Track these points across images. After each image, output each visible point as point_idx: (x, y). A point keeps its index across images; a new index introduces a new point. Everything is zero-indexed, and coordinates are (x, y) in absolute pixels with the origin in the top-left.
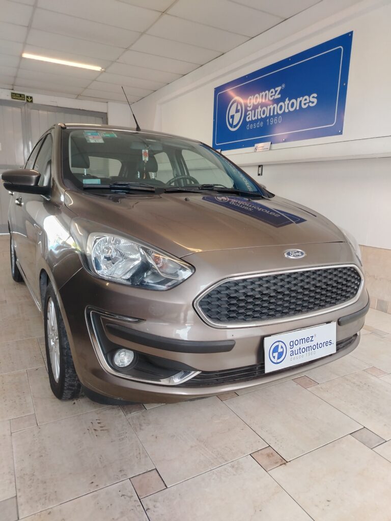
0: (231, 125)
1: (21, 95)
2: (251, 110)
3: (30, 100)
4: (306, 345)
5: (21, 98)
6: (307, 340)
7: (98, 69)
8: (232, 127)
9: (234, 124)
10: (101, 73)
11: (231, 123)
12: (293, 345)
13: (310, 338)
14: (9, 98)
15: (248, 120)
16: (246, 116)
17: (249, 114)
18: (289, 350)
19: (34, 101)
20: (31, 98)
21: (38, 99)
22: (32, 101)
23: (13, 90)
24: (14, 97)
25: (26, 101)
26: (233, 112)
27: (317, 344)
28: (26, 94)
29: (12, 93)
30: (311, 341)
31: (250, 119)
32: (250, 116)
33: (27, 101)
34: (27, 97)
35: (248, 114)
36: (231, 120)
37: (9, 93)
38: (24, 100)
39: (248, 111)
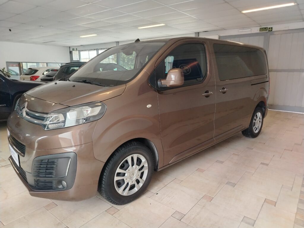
1: (265, 28)
5: (265, 30)
7: (292, 4)
10: (296, 6)
14: (258, 32)
20: (272, 28)
21: (275, 28)
22: (272, 30)
23: (261, 26)
29: (260, 28)
33: (269, 30)
34: (269, 28)
37: (258, 28)
38: (267, 30)
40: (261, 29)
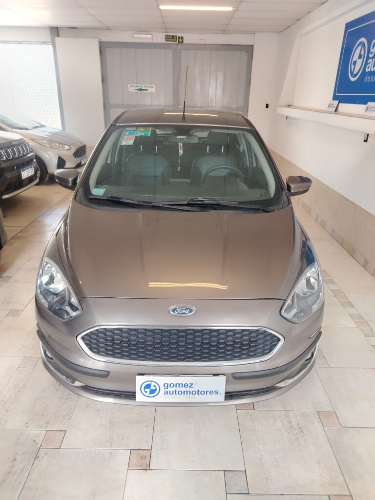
0: (352, 73)
1: (173, 36)
2: (372, 58)
4: (183, 389)
5: (173, 40)
6: (185, 385)
7: (230, 9)
8: (352, 76)
9: (355, 72)
10: (234, 12)
11: (352, 71)
12: (168, 386)
13: (189, 385)
14: (163, 41)
15: (367, 70)
16: (366, 64)
17: (370, 62)
18: (163, 390)
19: (184, 42)
20: (182, 38)
21: (189, 38)
22: (182, 42)
23: (167, 32)
24: (168, 40)
25: (177, 42)
26: (356, 57)
27: (198, 391)
28: (178, 35)
29: (166, 36)
30: (190, 387)
31: (369, 70)
32: (370, 65)
33: (179, 42)
34: (179, 38)
35: (368, 62)
36: (353, 67)
37: (163, 35)
39: (369, 58)
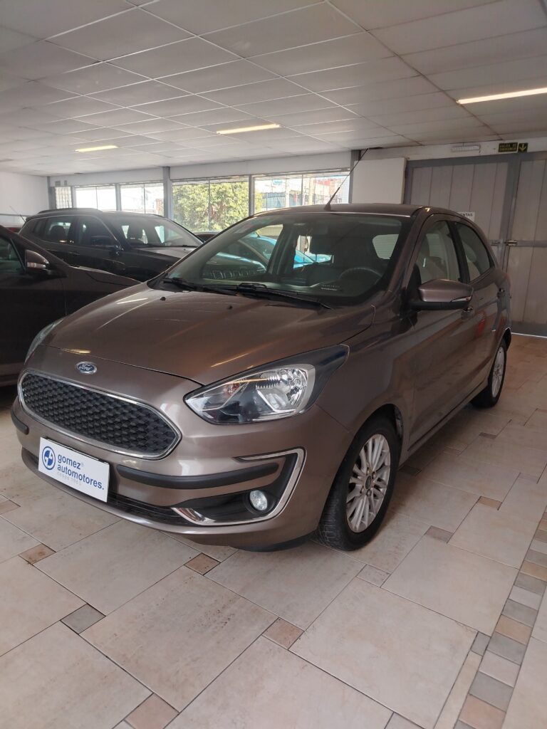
1: (511, 145)
3: (522, 149)
4: (73, 469)
5: (511, 149)
6: (74, 464)
12: (61, 460)
13: (77, 465)
14: (496, 152)
19: (529, 150)
20: (526, 145)
22: (526, 150)
23: (502, 140)
24: (503, 149)
27: (84, 476)
28: (519, 141)
29: (500, 145)
30: (78, 468)
33: (519, 150)
34: (521, 145)
38: (515, 150)
40: (502, 147)
